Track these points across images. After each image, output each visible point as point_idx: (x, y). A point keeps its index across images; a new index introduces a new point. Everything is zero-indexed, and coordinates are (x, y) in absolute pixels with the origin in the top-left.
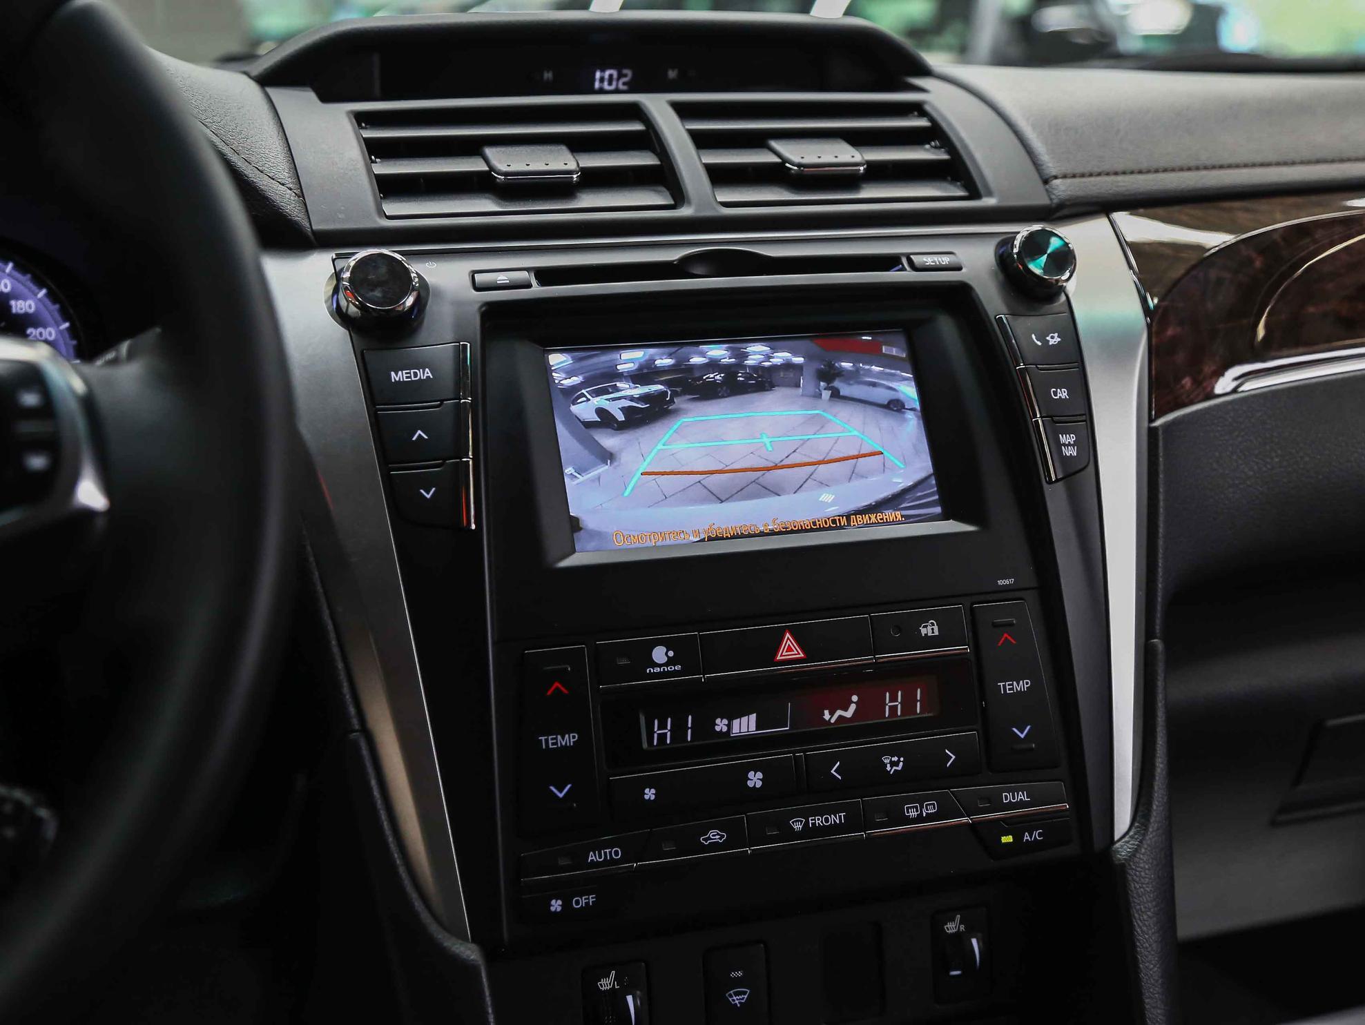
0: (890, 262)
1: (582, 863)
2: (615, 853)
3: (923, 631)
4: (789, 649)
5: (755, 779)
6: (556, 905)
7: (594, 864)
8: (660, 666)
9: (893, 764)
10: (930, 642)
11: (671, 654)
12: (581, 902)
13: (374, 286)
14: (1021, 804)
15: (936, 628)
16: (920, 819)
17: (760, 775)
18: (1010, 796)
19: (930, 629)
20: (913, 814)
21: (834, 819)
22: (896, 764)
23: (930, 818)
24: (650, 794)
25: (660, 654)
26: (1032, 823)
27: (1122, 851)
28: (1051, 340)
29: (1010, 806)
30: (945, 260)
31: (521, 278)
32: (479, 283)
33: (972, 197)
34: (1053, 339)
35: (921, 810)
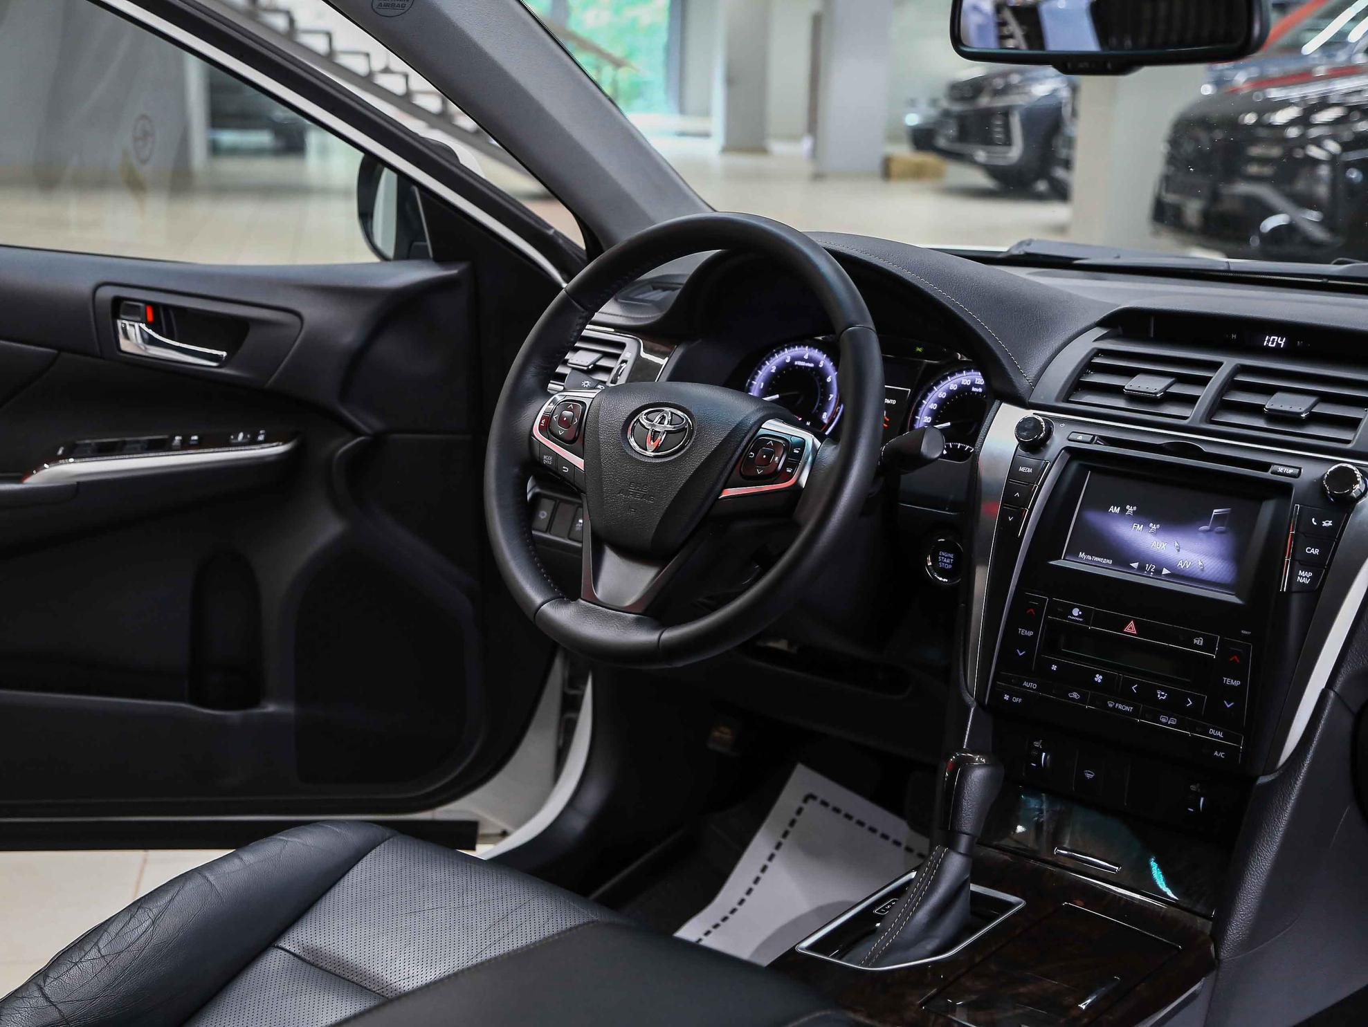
0: (1265, 466)
1: (1020, 685)
2: (1035, 686)
3: (1195, 641)
4: (1131, 628)
5: (1099, 678)
6: (1006, 697)
7: (1025, 687)
8: (1074, 616)
9: (1161, 695)
10: (1196, 647)
11: (1080, 613)
12: (1016, 700)
13: (1025, 430)
14: (1218, 737)
15: (1202, 642)
16: (1166, 724)
17: (1101, 677)
18: (1213, 731)
19: (1199, 641)
20: (1164, 720)
21: (1127, 708)
22: (1163, 696)
23: (1171, 725)
24: (1054, 667)
25: (1076, 612)
26: (1220, 747)
27: (1263, 780)
28: (1325, 524)
29: (1212, 736)
30: (1290, 471)
31: (1089, 438)
32: (1071, 437)
33: (1348, 442)
34: (1327, 524)
35: (1167, 722)
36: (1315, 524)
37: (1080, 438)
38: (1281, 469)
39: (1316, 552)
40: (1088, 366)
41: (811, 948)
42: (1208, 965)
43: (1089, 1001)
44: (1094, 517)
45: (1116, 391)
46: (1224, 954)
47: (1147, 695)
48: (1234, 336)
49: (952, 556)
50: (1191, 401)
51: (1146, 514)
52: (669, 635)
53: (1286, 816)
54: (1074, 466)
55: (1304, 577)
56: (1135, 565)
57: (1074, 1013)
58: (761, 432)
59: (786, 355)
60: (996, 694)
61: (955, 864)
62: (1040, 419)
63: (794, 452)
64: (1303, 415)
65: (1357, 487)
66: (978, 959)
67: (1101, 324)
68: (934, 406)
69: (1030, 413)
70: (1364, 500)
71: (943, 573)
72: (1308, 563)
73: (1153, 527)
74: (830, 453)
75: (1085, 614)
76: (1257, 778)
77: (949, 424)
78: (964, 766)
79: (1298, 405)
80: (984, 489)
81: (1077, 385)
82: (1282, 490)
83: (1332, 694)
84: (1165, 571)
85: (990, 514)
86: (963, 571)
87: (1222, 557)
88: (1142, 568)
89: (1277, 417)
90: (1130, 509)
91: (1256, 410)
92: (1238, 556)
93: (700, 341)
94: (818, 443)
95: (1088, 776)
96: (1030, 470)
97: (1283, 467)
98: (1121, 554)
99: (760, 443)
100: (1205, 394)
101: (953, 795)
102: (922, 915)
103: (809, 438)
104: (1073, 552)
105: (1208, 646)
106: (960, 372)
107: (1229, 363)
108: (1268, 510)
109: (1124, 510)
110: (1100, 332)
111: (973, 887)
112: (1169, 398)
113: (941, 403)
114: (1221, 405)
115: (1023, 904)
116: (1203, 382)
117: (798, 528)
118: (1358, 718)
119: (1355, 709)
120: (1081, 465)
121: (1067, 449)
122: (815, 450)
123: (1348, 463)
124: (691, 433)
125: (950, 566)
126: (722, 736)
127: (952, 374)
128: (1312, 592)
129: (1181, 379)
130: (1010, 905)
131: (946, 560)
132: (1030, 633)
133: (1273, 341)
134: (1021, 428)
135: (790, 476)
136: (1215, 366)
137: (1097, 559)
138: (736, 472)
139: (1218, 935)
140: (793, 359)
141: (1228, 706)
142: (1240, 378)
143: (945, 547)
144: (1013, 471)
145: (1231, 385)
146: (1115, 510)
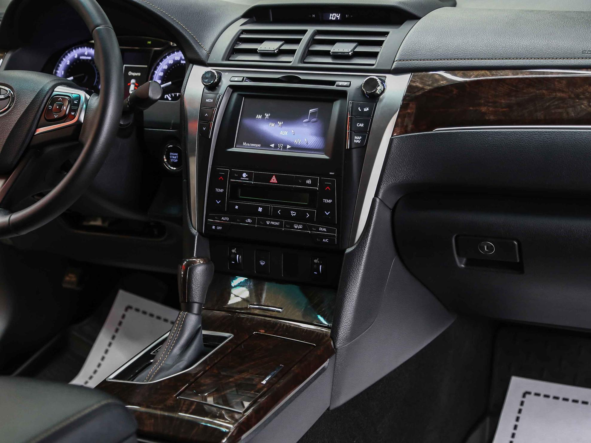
1: (220, 220)
2: (227, 219)
3: (307, 182)
4: (274, 180)
5: (260, 209)
6: (214, 227)
7: (223, 220)
8: (244, 178)
9: (293, 214)
10: (308, 185)
11: (247, 175)
12: (219, 228)
14: (324, 231)
15: (310, 182)
16: (297, 229)
17: (261, 209)
18: (321, 229)
19: (309, 182)
20: (296, 227)
21: (277, 223)
22: (294, 214)
23: (300, 229)
24: (237, 207)
25: (244, 175)
26: (325, 237)
27: (348, 250)
28: (365, 110)
29: (321, 231)
30: (345, 84)
31: (241, 79)
32: (232, 79)
33: (373, 65)
34: (366, 109)
35: (298, 227)
36: (360, 110)
37: (236, 79)
38: (340, 83)
39: (362, 125)
40: (238, 40)
41: (115, 378)
42: (331, 352)
43: (267, 379)
44: (248, 122)
45: (253, 52)
46: (338, 345)
47: (286, 215)
48: (314, 16)
49: (177, 154)
50: (292, 52)
51: (275, 117)
52: (15, 216)
53: (362, 267)
54: (235, 95)
55: (357, 139)
56: (273, 145)
57: (259, 386)
58: (54, 93)
59: (74, 54)
60: (208, 226)
61: (192, 320)
62: (214, 71)
63: (75, 104)
64: (350, 54)
65: (379, 88)
66: (207, 368)
67: (244, 16)
68: (161, 74)
69: (209, 69)
70: (383, 94)
71: (173, 164)
72: (359, 132)
73: (280, 123)
74: (95, 101)
75: (249, 176)
76: (345, 250)
77: (170, 83)
78: (191, 267)
79: (347, 48)
80: (188, 114)
81: (233, 51)
82: (342, 95)
83: (378, 200)
84: (288, 147)
85: (193, 128)
86: (183, 163)
87: (316, 135)
88: (276, 147)
89: (337, 56)
90: (267, 115)
91: (326, 54)
92: (324, 134)
93: (20, 49)
94: (88, 97)
95: (262, 264)
96: (212, 101)
97: (341, 82)
98: (265, 141)
99: (54, 99)
100: (299, 48)
101: (188, 283)
102: (176, 350)
103: (83, 94)
104: (240, 143)
105: (314, 184)
106: (173, 52)
107: (311, 29)
108: (337, 106)
109: (264, 117)
110: (243, 21)
111: (204, 332)
112: (282, 52)
113: (165, 72)
114: (308, 53)
115: (232, 336)
116: (298, 41)
117: (82, 146)
118: (393, 211)
119: (391, 206)
120: (239, 94)
121: (230, 86)
122: (87, 101)
123: (373, 76)
124: (13, 99)
125: (177, 161)
126: (71, 279)
127: (169, 55)
128: (362, 147)
129: (287, 41)
130: (226, 338)
131: (174, 157)
132: (222, 190)
133: (334, 16)
134: (204, 77)
135: (74, 117)
136: (304, 32)
137: (252, 145)
138: (43, 118)
139: (334, 335)
140: (79, 56)
141: (327, 214)
142: (317, 37)
143: (174, 150)
144: (203, 103)
145: (313, 41)
146: (259, 117)
